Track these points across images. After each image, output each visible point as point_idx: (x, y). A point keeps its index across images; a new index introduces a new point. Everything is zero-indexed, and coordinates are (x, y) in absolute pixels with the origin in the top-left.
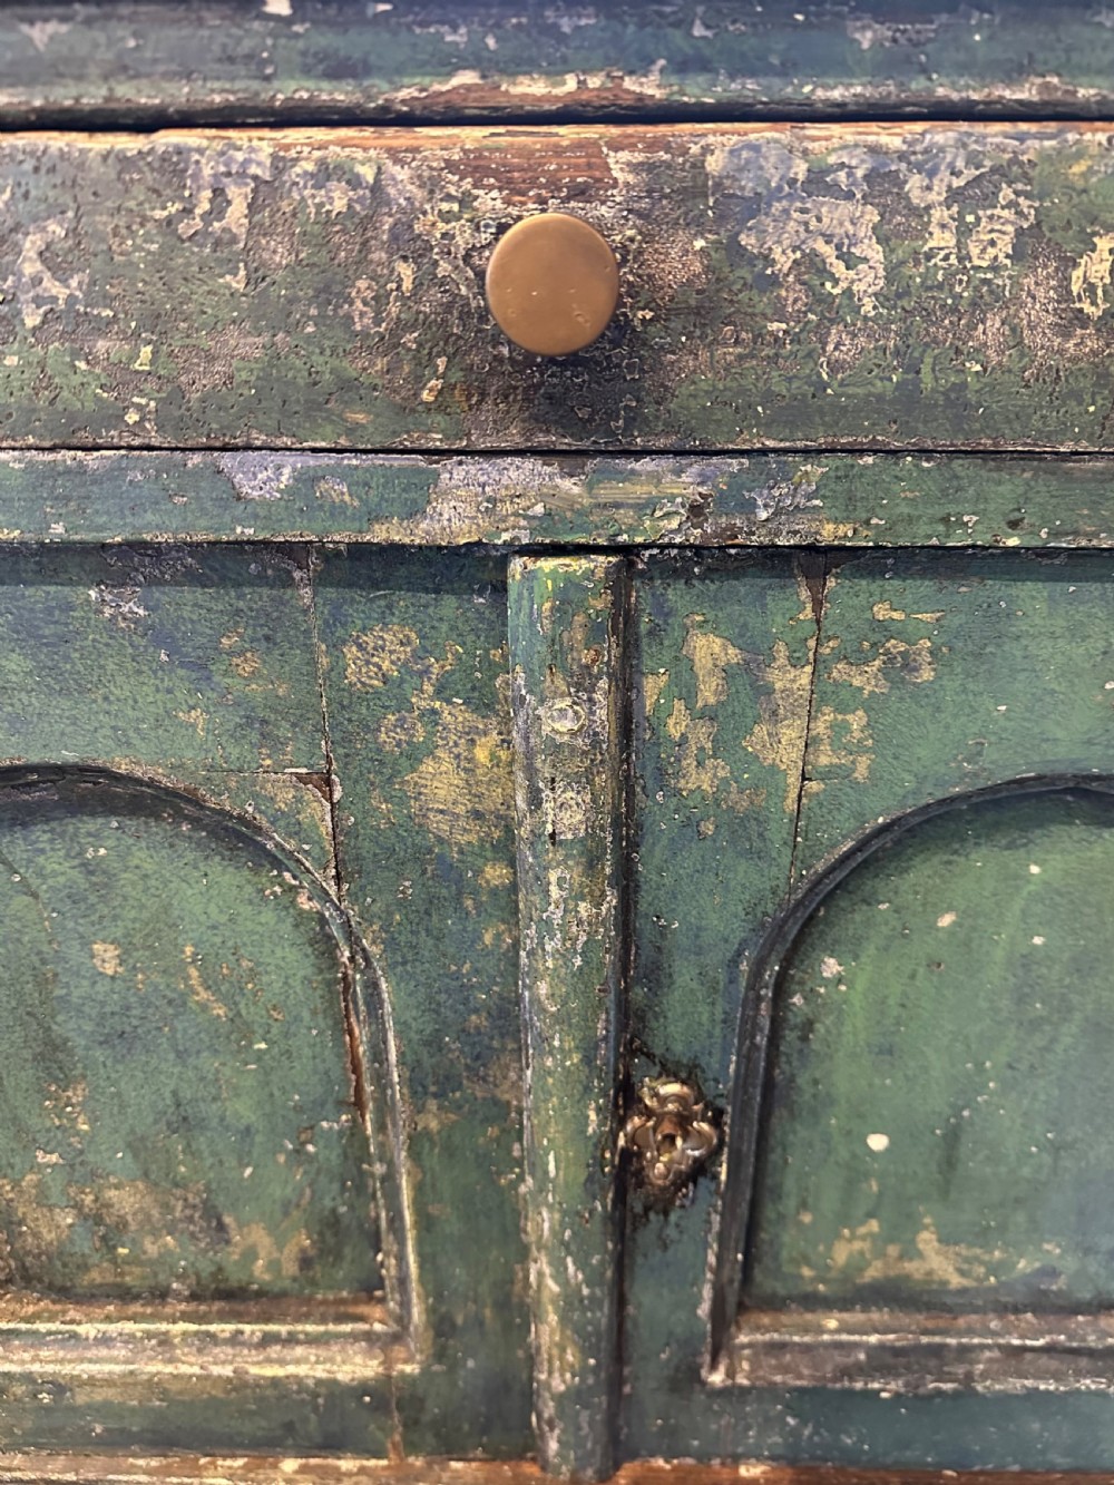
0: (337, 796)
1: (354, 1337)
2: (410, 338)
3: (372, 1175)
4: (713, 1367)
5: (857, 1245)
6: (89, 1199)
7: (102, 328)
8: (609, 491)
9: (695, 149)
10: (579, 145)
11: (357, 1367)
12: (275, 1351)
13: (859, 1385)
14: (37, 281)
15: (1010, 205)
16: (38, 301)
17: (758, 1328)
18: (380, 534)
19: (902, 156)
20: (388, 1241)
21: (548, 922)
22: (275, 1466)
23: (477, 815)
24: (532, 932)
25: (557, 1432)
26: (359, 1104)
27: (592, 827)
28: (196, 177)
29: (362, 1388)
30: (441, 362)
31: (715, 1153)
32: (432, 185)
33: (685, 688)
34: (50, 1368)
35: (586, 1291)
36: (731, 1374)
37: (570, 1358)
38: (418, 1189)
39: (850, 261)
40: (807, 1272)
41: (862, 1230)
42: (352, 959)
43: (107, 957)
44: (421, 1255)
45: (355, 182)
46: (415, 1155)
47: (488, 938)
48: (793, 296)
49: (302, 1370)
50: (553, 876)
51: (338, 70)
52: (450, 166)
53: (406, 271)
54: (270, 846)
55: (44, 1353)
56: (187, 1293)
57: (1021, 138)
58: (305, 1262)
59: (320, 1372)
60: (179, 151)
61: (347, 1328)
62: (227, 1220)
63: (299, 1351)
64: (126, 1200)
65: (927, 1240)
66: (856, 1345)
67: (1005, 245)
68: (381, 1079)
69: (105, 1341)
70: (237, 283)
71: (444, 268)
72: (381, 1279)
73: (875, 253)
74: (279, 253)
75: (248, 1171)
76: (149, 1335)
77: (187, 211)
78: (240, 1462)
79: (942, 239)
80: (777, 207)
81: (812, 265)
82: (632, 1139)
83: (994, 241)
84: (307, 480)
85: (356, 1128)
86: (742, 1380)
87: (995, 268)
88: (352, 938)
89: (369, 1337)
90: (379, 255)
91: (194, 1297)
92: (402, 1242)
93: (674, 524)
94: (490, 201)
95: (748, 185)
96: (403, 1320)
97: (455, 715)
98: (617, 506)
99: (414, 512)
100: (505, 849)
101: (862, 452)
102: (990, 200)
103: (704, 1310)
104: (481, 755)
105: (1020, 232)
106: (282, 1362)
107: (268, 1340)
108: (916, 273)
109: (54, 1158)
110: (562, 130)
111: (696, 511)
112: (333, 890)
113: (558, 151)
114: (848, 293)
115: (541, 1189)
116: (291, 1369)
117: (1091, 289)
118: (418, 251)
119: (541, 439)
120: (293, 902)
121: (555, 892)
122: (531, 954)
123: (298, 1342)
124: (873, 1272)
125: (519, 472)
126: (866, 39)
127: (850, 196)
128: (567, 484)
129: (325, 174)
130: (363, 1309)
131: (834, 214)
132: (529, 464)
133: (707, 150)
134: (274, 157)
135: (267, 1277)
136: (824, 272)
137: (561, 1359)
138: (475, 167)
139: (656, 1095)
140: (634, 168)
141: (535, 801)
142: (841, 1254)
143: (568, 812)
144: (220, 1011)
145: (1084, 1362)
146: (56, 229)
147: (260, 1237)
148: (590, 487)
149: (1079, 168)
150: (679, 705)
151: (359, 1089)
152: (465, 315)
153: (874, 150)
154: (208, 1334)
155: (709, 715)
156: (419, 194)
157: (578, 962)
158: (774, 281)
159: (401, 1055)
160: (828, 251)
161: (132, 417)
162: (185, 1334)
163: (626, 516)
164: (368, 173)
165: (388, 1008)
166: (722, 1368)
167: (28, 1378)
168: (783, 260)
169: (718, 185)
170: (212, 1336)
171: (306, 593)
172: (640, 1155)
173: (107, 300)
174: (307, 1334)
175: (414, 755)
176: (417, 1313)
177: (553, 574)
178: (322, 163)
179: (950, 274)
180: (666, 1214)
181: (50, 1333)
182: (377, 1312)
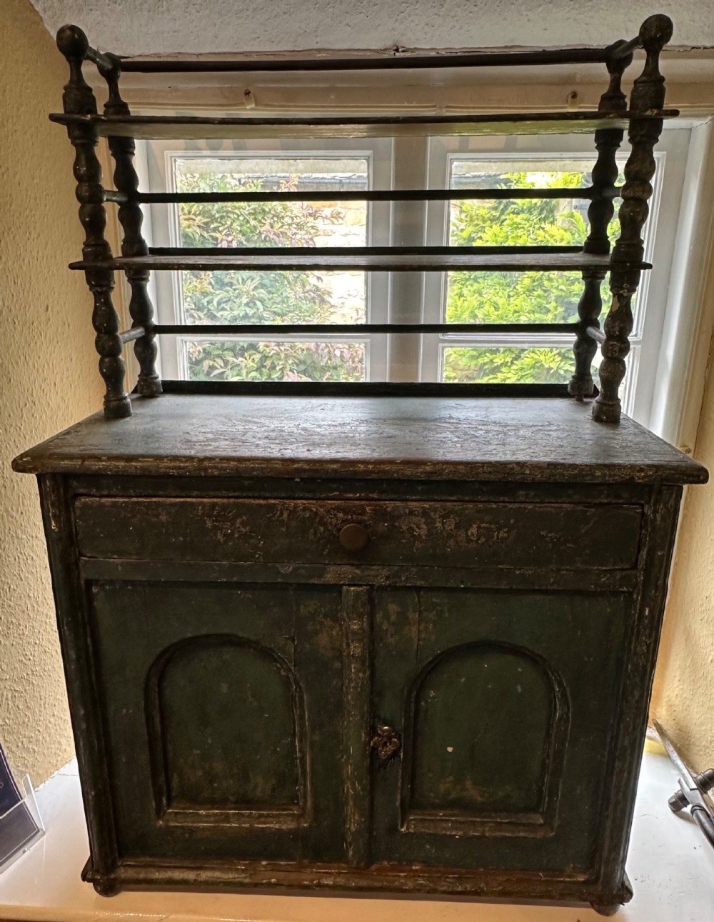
0: (296, 643)
1: (288, 815)
2: (322, 542)
3: (296, 758)
4: (402, 827)
5: (447, 785)
6: (207, 766)
7: (252, 537)
8: (366, 573)
9: (385, 507)
10: (360, 505)
11: (288, 825)
12: (263, 819)
13: (448, 833)
14: (239, 528)
15: (454, 518)
16: (239, 532)
17: (416, 814)
18: (312, 581)
19: (429, 509)
20: (301, 780)
21: (351, 679)
22: (260, 863)
23: (333, 649)
24: (347, 681)
25: (352, 847)
26: (294, 735)
27: (362, 652)
28: (277, 509)
29: (290, 832)
30: (329, 546)
31: (399, 749)
32: (328, 512)
33: (387, 617)
34: (190, 824)
35: (361, 793)
36: (408, 828)
37: (356, 818)
38: (312, 760)
39: (419, 529)
40: (432, 795)
41: (448, 780)
42: (296, 689)
43: (224, 687)
44: (312, 783)
45: (312, 511)
46: (312, 748)
47: (335, 683)
48: (408, 535)
49: (271, 826)
50: (353, 666)
51: (309, 492)
52: (333, 509)
53: (322, 529)
54: (276, 656)
55: (188, 820)
56: (234, 800)
57: (455, 506)
58: (273, 790)
59: (277, 826)
60: (274, 504)
61: (286, 812)
62: (251, 775)
63: (271, 819)
64: (218, 767)
65: (469, 784)
66: (448, 821)
67: (453, 526)
68: (302, 726)
69: (208, 816)
70: (284, 530)
71: (330, 528)
72: (298, 796)
73: (425, 527)
74: (294, 524)
75: (258, 757)
76: (222, 814)
77: (274, 516)
78: (247, 862)
79: (439, 525)
80: (403, 518)
81: (411, 529)
82: (375, 744)
83: (450, 525)
84: (295, 569)
85: (293, 742)
86: (412, 831)
87: (451, 530)
88: (297, 683)
89: (293, 815)
90: (316, 525)
91: (236, 802)
92: (305, 781)
93: (382, 580)
94: (341, 515)
95: (396, 513)
96: (304, 809)
97: (328, 622)
98: (369, 576)
99: (321, 576)
100: (339, 657)
101: (426, 566)
102: (448, 517)
103: (398, 803)
104: (334, 633)
105: (456, 524)
106: (265, 823)
107: (260, 816)
108: (434, 531)
109: (198, 752)
110: (356, 502)
111: (388, 578)
112: (293, 668)
113: (355, 506)
114: (419, 535)
115: (348, 758)
116: (268, 825)
117: (473, 535)
118: (324, 524)
119: (351, 562)
120: (280, 673)
121: (353, 670)
122: (347, 687)
123: (271, 817)
124: (453, 796)
125: (346, 568)
126: (420, 488)
127: (418, 516)
128: (358, 571)
129: (305, 509)
130: (291, 807)
131: (415, 519)
132: (348, 567)
133: (387, 507)
134: (294, 506)
135: (261, 795)
136: (414, 531)
137: (354, 818)
138: (338, 509)
139: (381, 730)
140: (371, 510)
141: (348, 645)
142: (442, 788)
143: (356, 649)
144: (255, 704)
145: (521, 828)
146: (244, 518)
147: (260, 780)
148: (362, 572)
149: (467, 512)
150: (385, 621)
151: (294, 730)
152: (334, 537)
153: (423, 508)
154: (241, 814)
155: (393, 624)
156: (325, 514)
157: (359, 690)
158: (403, 532)
159: (309, 717)
160: (414, 526)
161: (257, 556)
162: (234, 814)
163: (371, 578)
164: (314, 510)
165: (305, 703)
166: (405, 827)
167: (183, 827)
168: (405, 528)
169: (390, 513)
170: (242, 815)
171: (292, 592)
172: (377, 749)
173: (254, 532)
174: (273, 814)
175: (316, 633)
176: (309, 804)
177: (353, 591)
178: (304, 507)
179: (441, 531)
180: (385, 768)
181: (190, 813)
182: (296, 808)
